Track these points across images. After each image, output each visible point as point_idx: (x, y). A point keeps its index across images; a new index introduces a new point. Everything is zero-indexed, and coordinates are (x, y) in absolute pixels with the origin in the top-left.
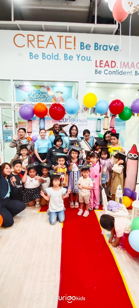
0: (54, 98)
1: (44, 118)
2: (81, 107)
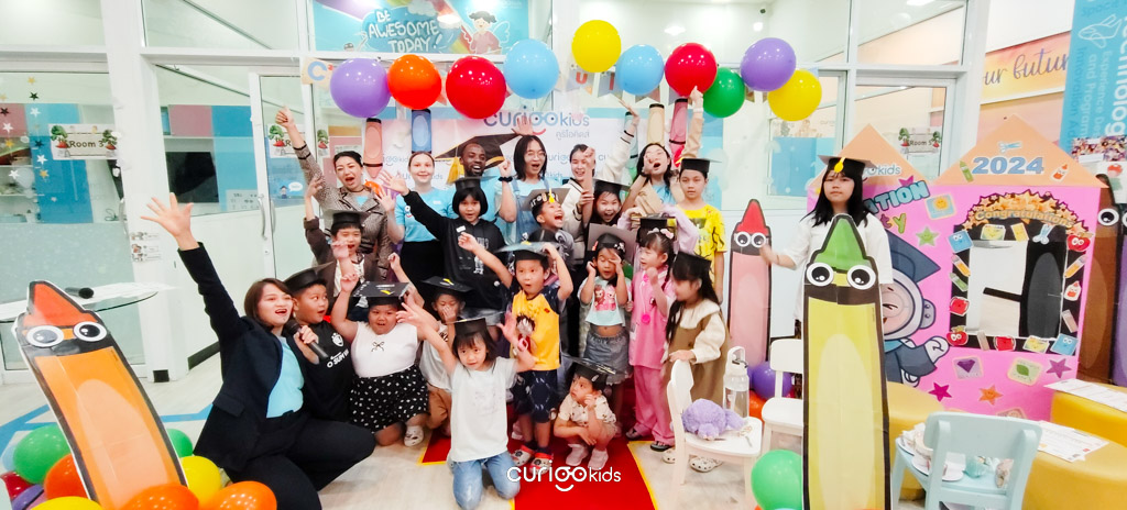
0: (464, 39)
1: (429, 111)
2: (563, 70)
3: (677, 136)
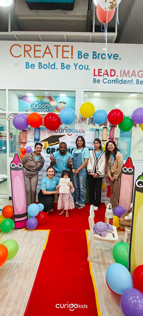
0: (57, 109)
1: (39, 128)
2: (78, 117)
3: (111, 137)
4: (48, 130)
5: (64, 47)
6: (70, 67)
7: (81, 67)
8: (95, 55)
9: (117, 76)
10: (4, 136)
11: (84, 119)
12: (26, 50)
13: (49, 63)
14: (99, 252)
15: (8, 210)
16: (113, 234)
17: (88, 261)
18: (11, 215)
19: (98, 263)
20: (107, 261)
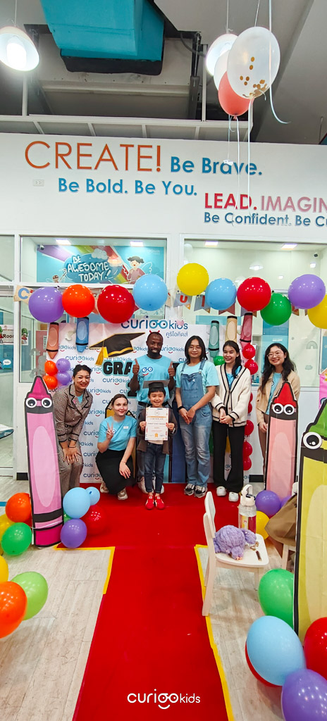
0: (123, 272)
1: (88, 319)
2: (171, 294)
3: (245, 337)
4: (107, 322)
5: (142, 149)
6: (154, 188)
7: (178, 190)
8: (208, 166)
9: (255, 208)
10: (9, 336)
11: (186, 297)
12: (59, 153)
13: (109, 180)
14: (227, 595)
15: (20, 504)
16: (257, 553)
17: (203, 615)
18: (25, 515)
19: (227, 619)
20: (245, 615)
